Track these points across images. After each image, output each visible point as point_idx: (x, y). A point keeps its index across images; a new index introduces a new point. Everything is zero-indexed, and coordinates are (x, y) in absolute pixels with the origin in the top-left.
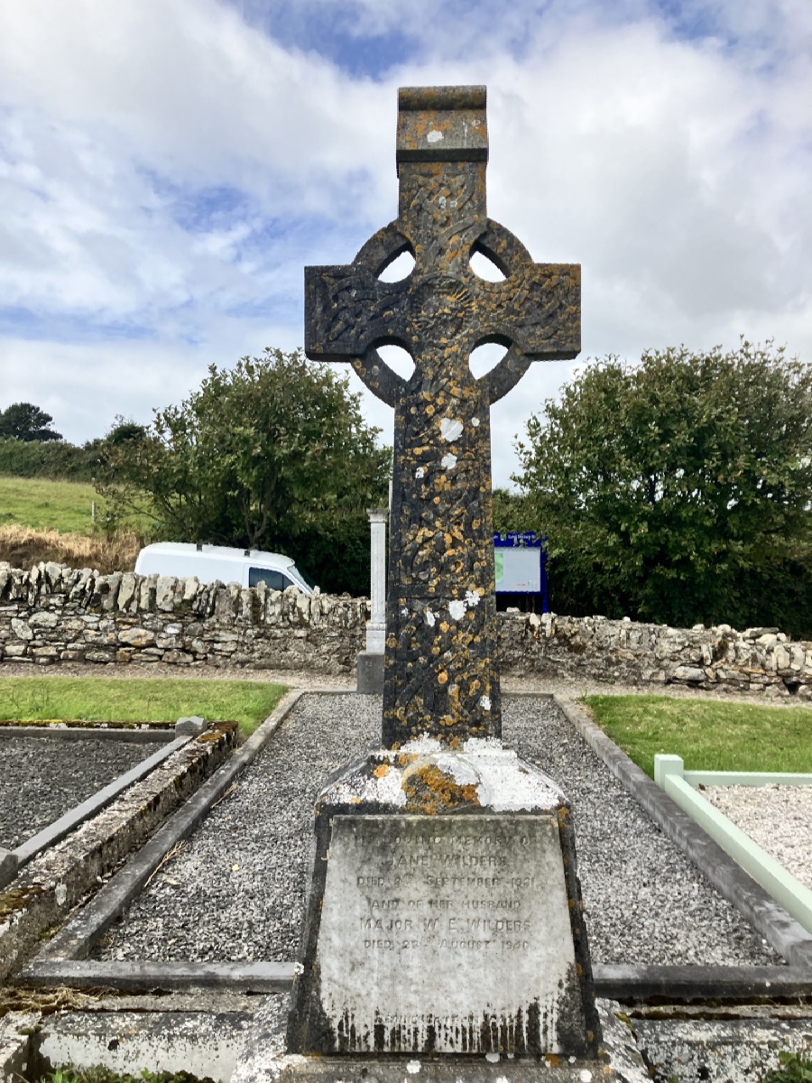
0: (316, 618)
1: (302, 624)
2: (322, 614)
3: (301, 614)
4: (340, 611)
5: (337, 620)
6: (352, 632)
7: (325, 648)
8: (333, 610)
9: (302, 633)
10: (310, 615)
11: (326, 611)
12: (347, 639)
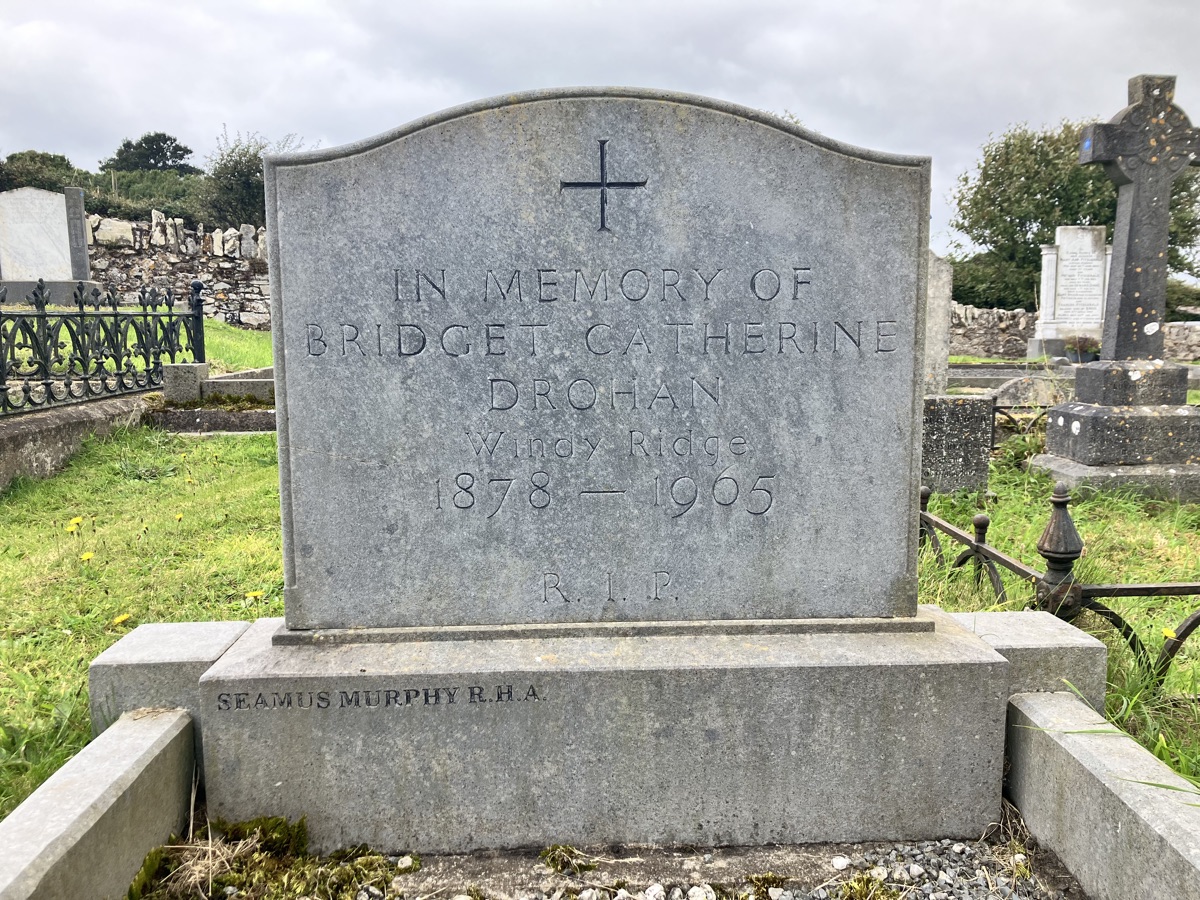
0: (970, 321)
1: (960, 325)
2: (973, 318)
3: (960, 319)
4: (986, 316)
5: (984, 322)
6: (991, 331)
7: (976, 341)
8: (980, 316)
9: (961, 331)
10: (966, 318)
11: (976, 316)
12: (989, 336)
